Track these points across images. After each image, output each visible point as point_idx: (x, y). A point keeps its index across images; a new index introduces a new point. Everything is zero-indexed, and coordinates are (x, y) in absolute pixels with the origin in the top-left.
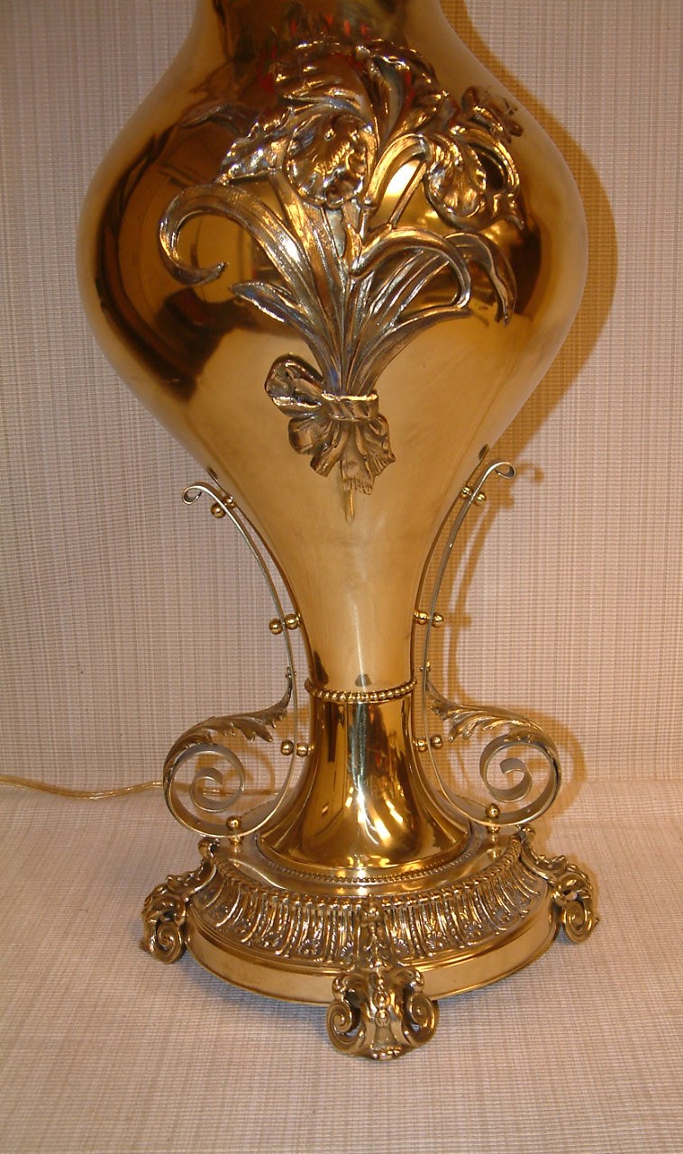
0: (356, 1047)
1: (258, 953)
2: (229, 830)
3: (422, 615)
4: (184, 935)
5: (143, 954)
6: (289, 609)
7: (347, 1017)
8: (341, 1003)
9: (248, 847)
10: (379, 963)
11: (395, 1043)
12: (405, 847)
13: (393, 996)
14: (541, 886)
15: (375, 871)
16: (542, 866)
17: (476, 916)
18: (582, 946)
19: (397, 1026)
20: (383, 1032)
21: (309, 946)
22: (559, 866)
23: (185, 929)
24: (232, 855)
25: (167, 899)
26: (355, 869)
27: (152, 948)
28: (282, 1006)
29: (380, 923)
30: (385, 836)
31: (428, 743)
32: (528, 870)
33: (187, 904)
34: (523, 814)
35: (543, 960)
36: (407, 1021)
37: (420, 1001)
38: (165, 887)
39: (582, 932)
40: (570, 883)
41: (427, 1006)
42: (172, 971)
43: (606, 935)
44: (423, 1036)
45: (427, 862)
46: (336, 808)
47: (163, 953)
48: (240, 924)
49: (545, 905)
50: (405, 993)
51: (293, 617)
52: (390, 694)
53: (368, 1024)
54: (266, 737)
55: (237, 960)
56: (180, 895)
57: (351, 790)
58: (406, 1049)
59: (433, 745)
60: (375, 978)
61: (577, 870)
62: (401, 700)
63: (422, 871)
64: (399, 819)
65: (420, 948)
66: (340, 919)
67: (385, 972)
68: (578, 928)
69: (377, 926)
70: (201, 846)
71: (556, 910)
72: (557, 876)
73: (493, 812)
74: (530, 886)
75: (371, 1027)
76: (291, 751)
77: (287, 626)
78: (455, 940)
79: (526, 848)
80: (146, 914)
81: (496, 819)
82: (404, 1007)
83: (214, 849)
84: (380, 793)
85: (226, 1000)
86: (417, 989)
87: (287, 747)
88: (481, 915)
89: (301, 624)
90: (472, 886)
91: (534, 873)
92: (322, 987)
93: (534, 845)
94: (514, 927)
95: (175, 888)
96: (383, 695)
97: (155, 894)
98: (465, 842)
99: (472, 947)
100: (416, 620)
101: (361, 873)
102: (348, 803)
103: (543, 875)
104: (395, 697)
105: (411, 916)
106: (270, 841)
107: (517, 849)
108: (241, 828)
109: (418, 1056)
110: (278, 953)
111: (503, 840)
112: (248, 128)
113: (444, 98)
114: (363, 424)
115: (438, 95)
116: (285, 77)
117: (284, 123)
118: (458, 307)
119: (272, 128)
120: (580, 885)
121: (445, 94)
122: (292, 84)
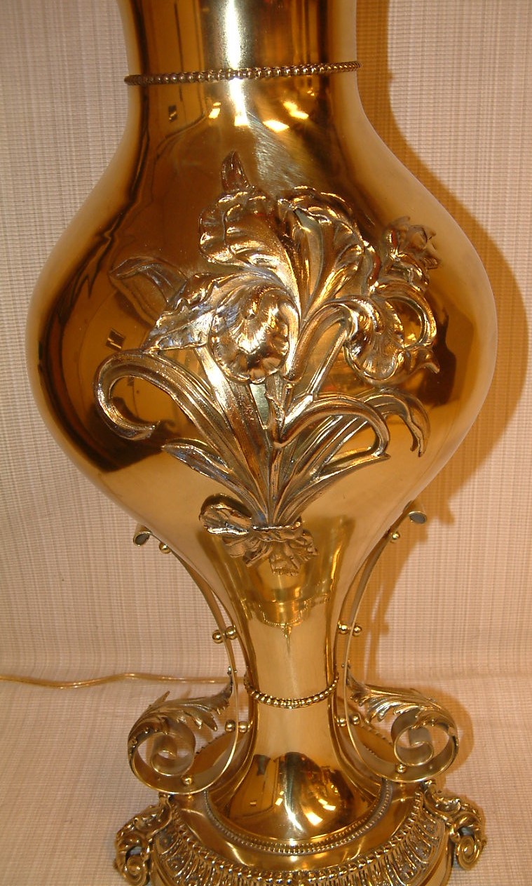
2: (184, 786)
3: (344, 627)
14: (440, 830)
16: (442, 810)
17: (386, 876)
22: (455, 807)
23: (149, 863)
24: (186, 806)
25: (134, 836)
27: (124, 872)
31: (347, 720)
32: (430, 815)
33: (151, 843)
38: (133, 825)
39: (471, 860)
40: (463, 820)
47: (133, 879)
49: (443, 842)
51: (232, 628)
52: (316, 698)
54: (211, 725)
56: (146, 834)
59: (352, 722)
61: (470, 809)
62: (326, 700)
68: (469, 857)
70: (159, 798)
71: (452, 844)
72: (453, 816)
73: (400, 769)
74: (431, 832)
76: (234, 729)
77: (227, 637)
79: (428, 796)
80: (117, 844)
81: (402, 776)
83: (171, 802)
87: (230, 726)
88: (390, 874)
91: (434, 816)
93: (434, 792)
94: (417, 883)
95: (140, 826)
96: (310, 701)
97: (124, 829)
98: (381, 796)
100: (339, 630)
102: (279, 802)
103: (442, 817)
104: (320, 700)
107: (421, 800)
108: (195, 785)
111: (410, 790)
112: (173, 300)
113: (365, 248)
114: (289, 542)
115: (359, 248)
116: (208, 238)
117: (208, 295)
118: (376, 454)
119: (197, 302)
120: (473, 820)
121: (366, 244)
122: (216, 246)
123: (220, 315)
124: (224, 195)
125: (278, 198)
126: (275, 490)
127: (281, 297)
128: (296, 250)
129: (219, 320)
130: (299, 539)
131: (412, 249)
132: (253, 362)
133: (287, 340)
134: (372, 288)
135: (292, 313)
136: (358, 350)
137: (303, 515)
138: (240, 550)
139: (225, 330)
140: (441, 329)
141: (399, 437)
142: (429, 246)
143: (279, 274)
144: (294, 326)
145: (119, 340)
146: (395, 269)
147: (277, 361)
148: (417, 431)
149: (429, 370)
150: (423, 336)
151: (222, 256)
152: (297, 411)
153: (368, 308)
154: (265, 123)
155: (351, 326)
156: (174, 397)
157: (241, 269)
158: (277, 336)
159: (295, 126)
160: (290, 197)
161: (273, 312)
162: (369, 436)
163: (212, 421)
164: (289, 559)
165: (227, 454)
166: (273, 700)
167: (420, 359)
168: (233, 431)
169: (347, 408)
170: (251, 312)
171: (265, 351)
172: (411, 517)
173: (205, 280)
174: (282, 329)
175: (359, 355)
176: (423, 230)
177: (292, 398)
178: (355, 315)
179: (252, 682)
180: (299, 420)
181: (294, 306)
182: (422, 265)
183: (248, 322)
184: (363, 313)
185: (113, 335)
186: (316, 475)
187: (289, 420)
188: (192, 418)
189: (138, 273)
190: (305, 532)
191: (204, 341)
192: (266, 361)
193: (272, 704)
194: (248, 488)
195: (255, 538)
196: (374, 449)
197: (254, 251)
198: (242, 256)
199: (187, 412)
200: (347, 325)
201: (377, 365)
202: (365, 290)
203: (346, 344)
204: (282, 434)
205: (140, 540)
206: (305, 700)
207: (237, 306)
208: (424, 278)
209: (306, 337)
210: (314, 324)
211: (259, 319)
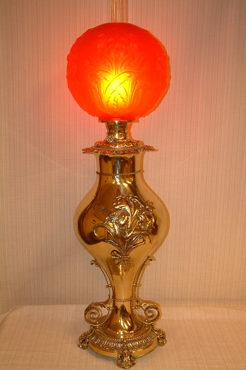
0: (122, 366)
1: (103, 349)
2: (96, 324)
3: (134, 285)
4: (88, 344)
5: (79, 348)
6: (109, 283)
7: (120, 361)
8: (119, 358)
9: (100, 328)
10: (126, 351)
11: (129, 365)
12: (131, 328)
13: (129, 357)
14: (156, 335)
15: (124, 333)
16: (156, 331)
17: (143, 342)
18: (163, 347)
19: (129, 362)
20: (127, 363)
21: (113, 347)
22: (159, 331)
23: (88, 343)
24: (97, 329)
25: (84, 337)
26: (120, 332)
27: (81, 347)
28: (107, 358)
29: (126, 343)
30: (126, 327)
32: (153, 332)
33: (88, 338)
34: (152, 321)
35: (155, 350)
36: (131, 361)
37: (133, 358)
38: (84, 335)
39: (163, 344)
40: (161, 334)
41: (134, 358)
42: (85, 351)
43: (168, 345)
44: (134, 364)
45: (134, 331)
46: (117, 322)
47: (83, 348)
48: (100, 343)
49: (156, 339)
50: (131, 356)
51: (110, 285)
53: (124, 362)
54: (105, 307)
55: (99, 350)
56: (87, 336)
57: (120, 319)
58: (131, 366)
59: (136, 308)
60: (125, 354)
61: (163, 332)
62: (130, 301)
63: (133, 333)
64: (130, 324)
65: (133, 348)
66: (119, 343)
67: (127, 352)
68: (162, 343)
69: (126, 344)
70: (91, 327)
71: (158, 339)
72: (159, 333)
73: (147, 321)
74: (153, 335)
75: (125, 362)
76: (109, 309)
77: (109, 287)
78: (139, 346)
79: (153, 327)
80: (80, 340)
81: (147, 322)
82: (130, 359)
83: (93, 327)
84: (126, 320)
85: (97, 357)
86: (133, 355)
87: (108, 309)
88: (144, 341)
89: (112, 286)
90: (143, 336)
91: (154, 332)
92: (115, 355)
93: (154, 327)
94: (150, 344)
95: (85, 335)
97: (81, 336)
98: (142, 327)
99: (143, 348)
100: (133, 285)
101: (122, 333)
102: (119, 321)
103: (156, 333)
104: (129, 300)
105: (131, 342)
106: (104, 326)
107: (151, 328)
108: (99, 324)
109: (133, 368)
110: (107, 349)
111: (149, 326)
112: (109, 215)
113: (142, 206)
114: (127, 260)
115: (141, 206)
116: (115, 204)
117: (115, 214)
118: (143, 243)
119: (113, 215)
120: (163, 334)
121: (142, 205)
122: (116, 205)
123: (117, 217)
124: (117, 196)
125: (127, 197)
126: (125, 248)
127: (128, 215)
128: (130, 206)
129: (117, 218)
130: (129, 260)
131: (150, 206)
132: (123, 225)
133: (129, 222)
134: (143, 213)
135: (130, 218)
136: (141, 224)
137: (129, 254)
138: (117, 262)
139: (118, 220)
140: (155, 220)
141: (147, 240)
142: (153, 205)
143: (128, 211)
144: (130, 219)
145: (95, 221)
146: (148, 210)
147: (127, 225)
148: (151, 239)
149: (153, 228)
150: (152, 222)
151: (117, 207)
152: (130, 234)
153: (143, 217)
154: (123, 184)
155: (140, 219)
156: (109, 231)
157: (121, 209)
158: (127, 222)
159: (129, 185)
160: (129, 197)
161: (126, 217)
162: (142, 240)
163: (116, 236)
164: (126, 264)
165: (118, 242)
166: (119, 300)
167: (151, 225)
168: (119, 237)
169: (139, 234)
170: (123, 217)
171: (125, 224)
172: (149, 259)
173: (115, 211)
174: (128, 220)
175: (141, 225)
176: (152, 202)
177: (129, 232)
178: (140, 218)
179: (114, 297)
180: (130, 236)
181: (130, 216)
182: (152, 209)
183: (122, 219)
184: (142, 217)
185: (93, 221)
186: (133, 246)
187: (129, 236)
188: (112, 235)
189: (102, 210)
190: (130, 258)
191: (114, 222)
192: (125, 226)
193: (119, 301)
194: (120, 248)
195: (120, 259)
196: (143, 242)
197: (123, 207)
198: (121, 207)
199: (111, 234)
200: (139, 219)
201: (144, 227)
202: (142, 213)
203: (139, 223)
204: (127, 238)
205: (92, 264)
206: (126, 300)
207: (120, 216)
208: (152, 211)
209: (132, 222)
210: (133, 219)
211: (124, 218)
